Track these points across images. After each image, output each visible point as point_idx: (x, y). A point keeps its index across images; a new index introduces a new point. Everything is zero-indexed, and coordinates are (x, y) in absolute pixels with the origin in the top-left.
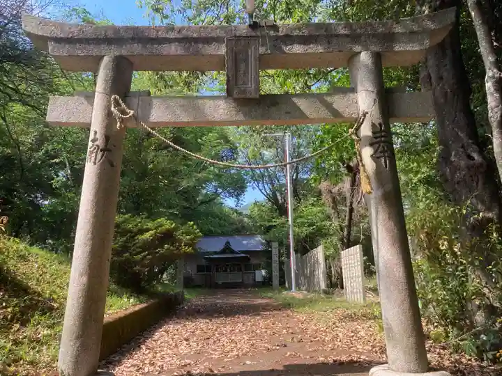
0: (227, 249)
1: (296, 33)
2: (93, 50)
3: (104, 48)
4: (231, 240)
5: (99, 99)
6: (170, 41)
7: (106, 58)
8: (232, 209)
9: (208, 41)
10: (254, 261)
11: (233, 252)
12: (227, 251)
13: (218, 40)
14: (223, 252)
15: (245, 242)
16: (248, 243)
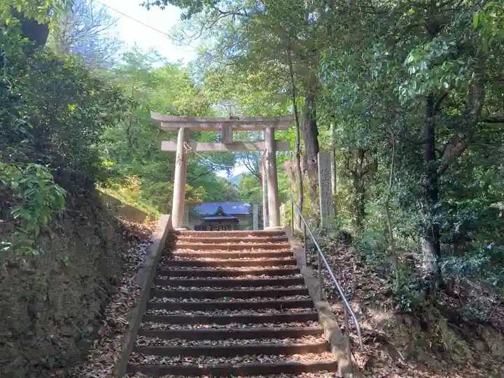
0: (220, 212)
1: (245, 120)
2: (176, 126)
3: (180, 125)
4: (223, 206)
5: (179, 143)
6: (203, 123)
7: (181, 129)
8: (224, 179)
9: (216, 123)
10: (241, 222)
11: (224, 215)
12: (220, 214)
13: (219, 122)
14: (217, 215)
15: (235, 207)
16: (237, 209)
